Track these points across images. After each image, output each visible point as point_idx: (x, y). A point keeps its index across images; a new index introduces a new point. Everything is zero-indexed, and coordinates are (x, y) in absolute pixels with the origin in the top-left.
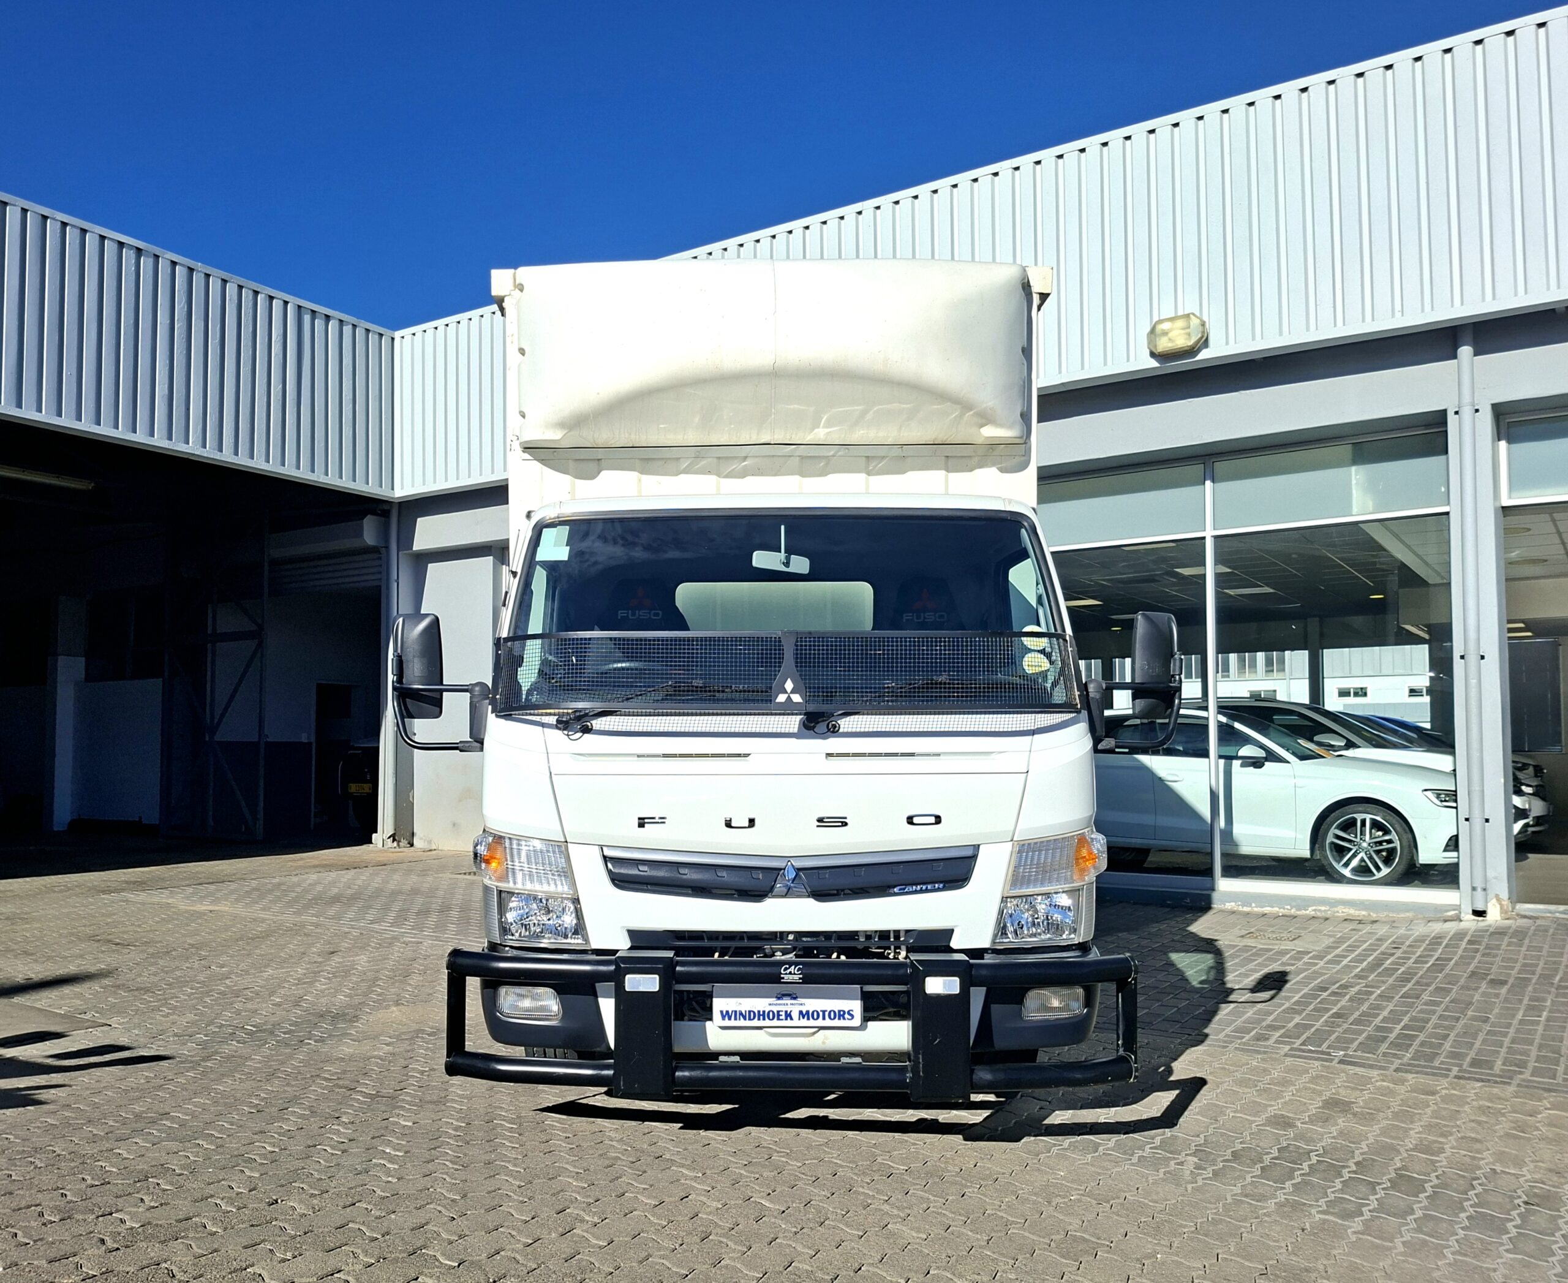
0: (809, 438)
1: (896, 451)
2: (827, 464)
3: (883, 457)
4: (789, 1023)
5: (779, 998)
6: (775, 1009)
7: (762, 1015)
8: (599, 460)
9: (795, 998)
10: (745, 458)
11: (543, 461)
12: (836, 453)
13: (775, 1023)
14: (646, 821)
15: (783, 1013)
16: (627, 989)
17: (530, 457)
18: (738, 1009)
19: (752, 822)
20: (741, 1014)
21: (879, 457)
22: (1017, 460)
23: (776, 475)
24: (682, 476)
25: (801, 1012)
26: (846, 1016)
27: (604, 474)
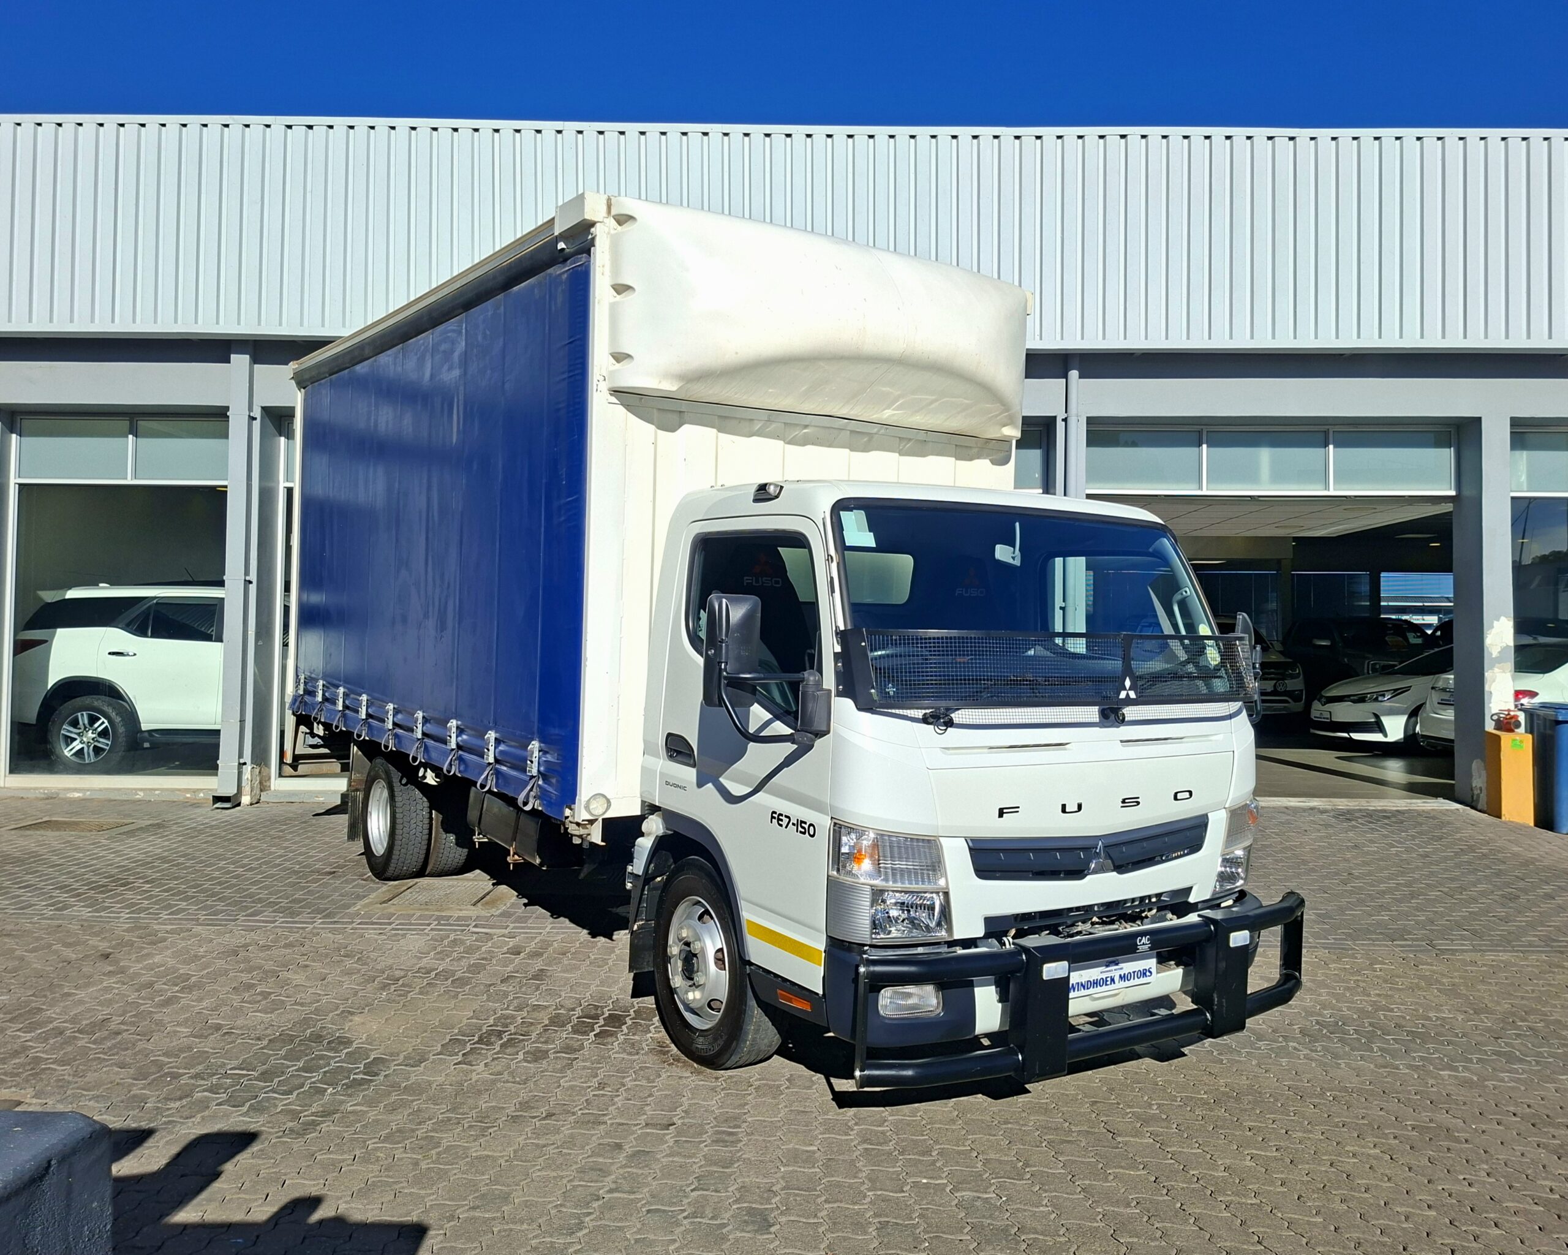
0: (874, 417)
1: (922, 436)
2: (870, 440)
3: (910, 440)
4: (1113, 986)
5: (1107, 966)
6: (1104, 976)
7: (1096, 983)
8: (680, 412)
9: (1117, 964)
10: (806, 427)
11: (628, 407)
12: (879, 431)
13: (1105, 988)
14: (1005, 811)
15: (1109, 979)
16: (1045, 978)
17: (616, 401)
18: (1079, 981)
19: (1080, 807)
20: (1082, 984)
21: (906, 439)
22: (1002, 455)
23: (830, 446)
24: (755, 438)
25: (1120, 976)
26: (1148, 974)
27: (686, 428)
